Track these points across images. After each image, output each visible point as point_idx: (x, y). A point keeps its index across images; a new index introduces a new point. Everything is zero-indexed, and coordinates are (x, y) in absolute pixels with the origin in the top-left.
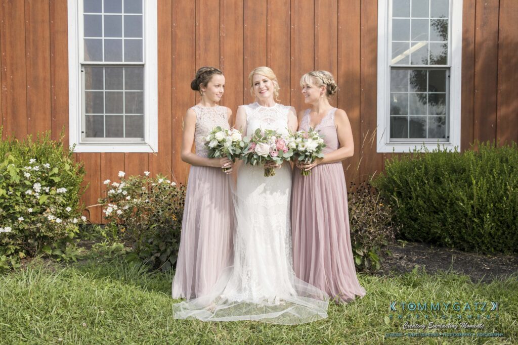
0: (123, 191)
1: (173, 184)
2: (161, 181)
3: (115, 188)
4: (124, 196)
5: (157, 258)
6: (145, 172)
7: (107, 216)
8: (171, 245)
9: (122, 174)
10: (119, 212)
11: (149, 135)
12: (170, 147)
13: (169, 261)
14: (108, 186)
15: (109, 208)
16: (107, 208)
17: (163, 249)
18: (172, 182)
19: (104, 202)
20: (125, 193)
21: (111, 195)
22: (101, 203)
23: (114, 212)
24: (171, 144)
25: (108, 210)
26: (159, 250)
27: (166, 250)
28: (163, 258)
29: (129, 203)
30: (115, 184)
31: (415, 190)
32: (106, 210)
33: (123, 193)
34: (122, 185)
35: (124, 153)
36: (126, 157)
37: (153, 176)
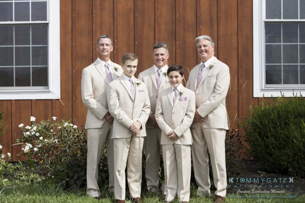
0: (36, 133)
1: (75, 127)
2: (66, 124)
3: (28, 130)
4: (38, 138)
5: (67, 182)
6: (53, 118)
7: (25, 152)
8: (77, 173)
9: (33, 119)
10: (36, 149)
11: (53, 84)
12: (71, 94)
13: (76, 184)
14: (22, 129)
15: (26, 146)
16: (25, 147)
17: (71, 175)
18: (74, 125)
19: (21, 142)
20: (38, 134)
21: (27, 136)
22: (20, 143)
23: (31, 150)
24: (71, 91)
25: (26, 148)
26: (68, 177)
27: (73, 176)
28: (72, 182)
29: (42, 142)
30: (28, 127)
31: (270, 131)
32: (24, 148)
33: (36, 134)
34: (35, 128)
35: (31, 100)
36: (32, 103)
37: (59, 121)
